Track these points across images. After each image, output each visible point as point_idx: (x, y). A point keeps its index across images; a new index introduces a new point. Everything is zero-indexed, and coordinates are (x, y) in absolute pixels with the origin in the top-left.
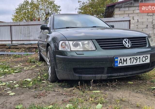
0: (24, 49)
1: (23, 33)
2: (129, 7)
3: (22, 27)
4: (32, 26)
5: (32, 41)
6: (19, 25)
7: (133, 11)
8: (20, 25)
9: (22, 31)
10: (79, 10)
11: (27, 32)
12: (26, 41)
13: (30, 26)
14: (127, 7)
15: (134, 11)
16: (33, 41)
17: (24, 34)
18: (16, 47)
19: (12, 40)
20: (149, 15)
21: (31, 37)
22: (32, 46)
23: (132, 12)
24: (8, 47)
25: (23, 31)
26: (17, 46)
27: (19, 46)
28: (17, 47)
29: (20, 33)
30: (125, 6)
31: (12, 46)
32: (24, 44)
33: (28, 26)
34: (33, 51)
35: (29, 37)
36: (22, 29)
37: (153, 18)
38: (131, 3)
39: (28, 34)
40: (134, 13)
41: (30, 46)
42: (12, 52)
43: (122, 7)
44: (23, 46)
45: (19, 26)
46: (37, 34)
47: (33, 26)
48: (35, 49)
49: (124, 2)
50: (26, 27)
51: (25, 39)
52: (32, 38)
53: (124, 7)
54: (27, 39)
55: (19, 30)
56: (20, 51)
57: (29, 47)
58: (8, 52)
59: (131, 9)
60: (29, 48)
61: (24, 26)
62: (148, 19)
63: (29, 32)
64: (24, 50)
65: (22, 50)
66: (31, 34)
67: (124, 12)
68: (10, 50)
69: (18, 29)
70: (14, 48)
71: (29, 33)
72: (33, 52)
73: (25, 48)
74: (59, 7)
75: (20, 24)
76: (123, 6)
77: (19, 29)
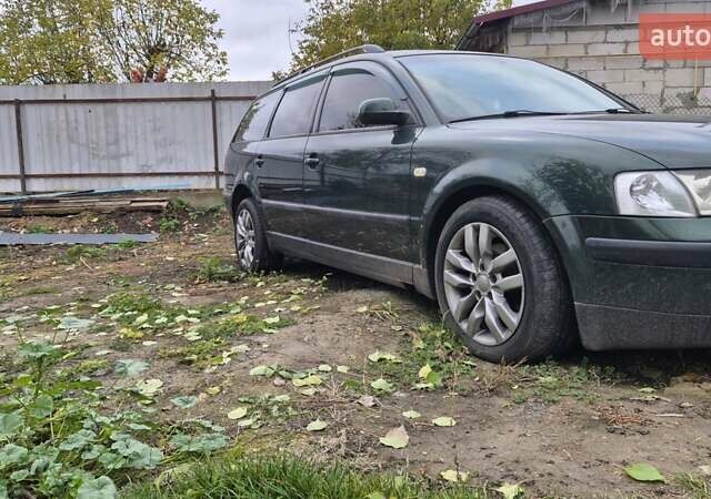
0: (95, 220)
1: (83, 140)
2: (567, 29)
3: (76, 111)
4: (131, 107)
5: (130, 178)
6: (62, 98)
7: (586, 46)
8: (65, 101)
9: (77, 129)
10: (309, 37)
11: (103, 134)
12: (100, 179)
13: (120, 108)
14: (560, 29)
15: (590, 47)
16: (139, 179)
17: (88, 145)
18: (50, 209)
19: (27, 173)
20: (648, 65)
21: (124, 159)
22: (133, 205)
23: (581, 52)
24: (11, 206)
25: (82, 129)
26: (56, 205)
27: (69, 205)
28: (59, 208)
29: (71, 139)
30: (555, 25)
31: (30, 201)
32: (90, 193)
33: (109, 106)
34: (146, 226)
35: (117, 157)
36: (76, 121)
37: (664, 82)
38: (580, 13)
39: (108, 144)
40: (587, 56)
41: (125, 202)
42: (38, 230)
43: (539, 30)
44: (88, 202)
45: (62, 108)
46: (155, 144)
47: (134, 104)
48: (150, 219)
49: (550, 8)
50: (100, 108)
51: (94, 171)
52: (128, 166)
53: (551, 30)
54: (105, 171)
55: (64, 126)
56: (76, 230)
57: (121, 209)
58: (12, 232)
59: (574, 37)
60: (123, 213)
61: (89, 107)
62: (644, 83)
63: (117, 133)
64: (95, 224)
65: (85, 220)
66: (123, 143)
67: (548, 49)
68: (22, 220)
69: (58, 118)
70: (40, 215)
71: (117, 141)
72: (147, 230)
73: (99, 212)
74: (213, 18)
75: (68, 98)
76: (545, 25)
77: (62, 117)
